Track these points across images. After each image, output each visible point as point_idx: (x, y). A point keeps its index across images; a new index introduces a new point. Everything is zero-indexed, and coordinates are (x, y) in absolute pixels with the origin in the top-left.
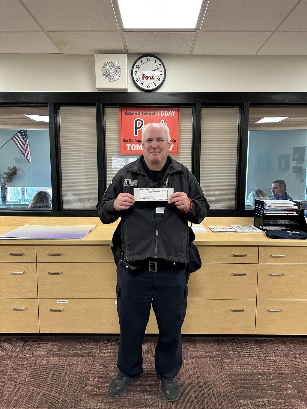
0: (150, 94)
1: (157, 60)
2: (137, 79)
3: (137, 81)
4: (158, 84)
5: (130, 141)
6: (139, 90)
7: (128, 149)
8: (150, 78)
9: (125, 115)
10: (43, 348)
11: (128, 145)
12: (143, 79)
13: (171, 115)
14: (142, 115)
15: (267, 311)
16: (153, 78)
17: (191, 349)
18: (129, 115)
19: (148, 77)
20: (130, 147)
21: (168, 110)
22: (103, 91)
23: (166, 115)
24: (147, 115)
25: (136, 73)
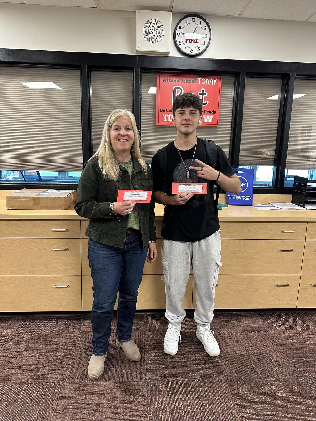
0: (193, 59)
1: (202, 22)
2: (180, 42)
3: (180, 44)
4: (202, 48)
5: (168, 110)
6: (181, 54)
7: (165, 120)
8: (193, 41)
9: (163, 82)
10: (88, 326)
11: (165, 116)
12: (186, 42)
13: (213, 84)
14: (182, 82)
15: (310, 286)
16: (197, 42)
17: (237, 323)
18: (168, 82)
19: (192, 40)
20: (167, 118)
21: (210, 79)
22: (142, 54)
23: (207, 83)
24: (186, 82)
25: (179, 35)
